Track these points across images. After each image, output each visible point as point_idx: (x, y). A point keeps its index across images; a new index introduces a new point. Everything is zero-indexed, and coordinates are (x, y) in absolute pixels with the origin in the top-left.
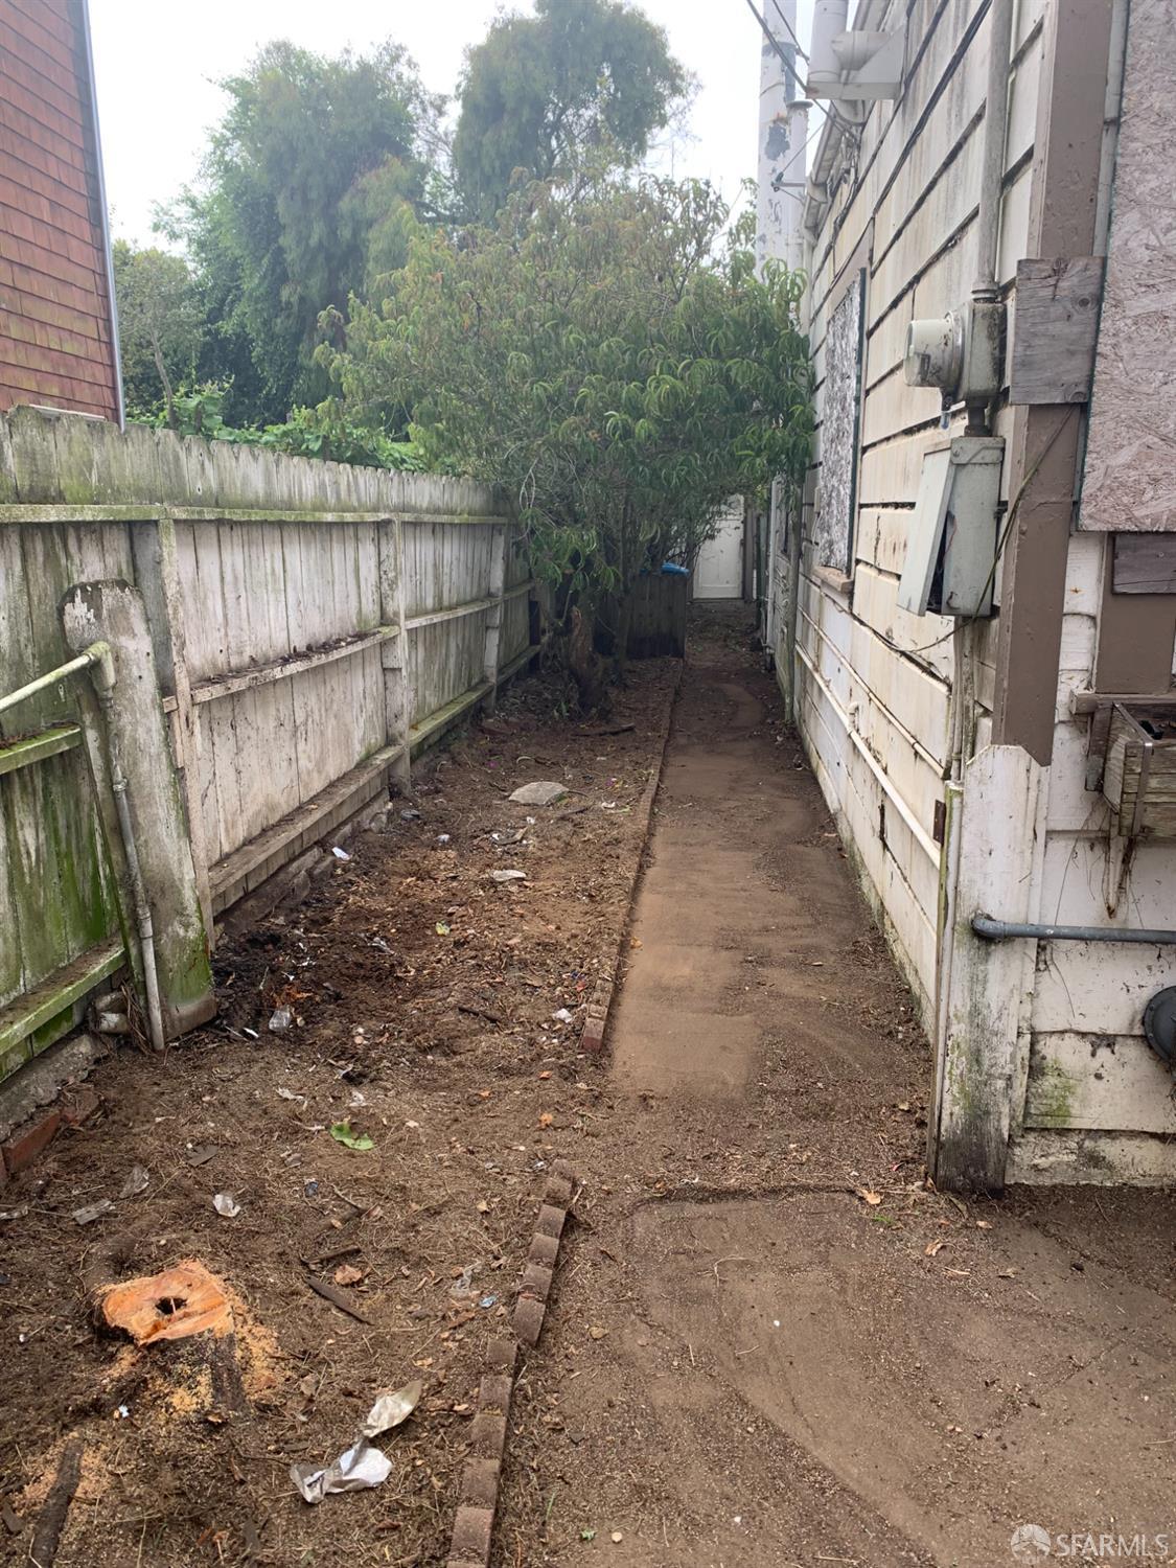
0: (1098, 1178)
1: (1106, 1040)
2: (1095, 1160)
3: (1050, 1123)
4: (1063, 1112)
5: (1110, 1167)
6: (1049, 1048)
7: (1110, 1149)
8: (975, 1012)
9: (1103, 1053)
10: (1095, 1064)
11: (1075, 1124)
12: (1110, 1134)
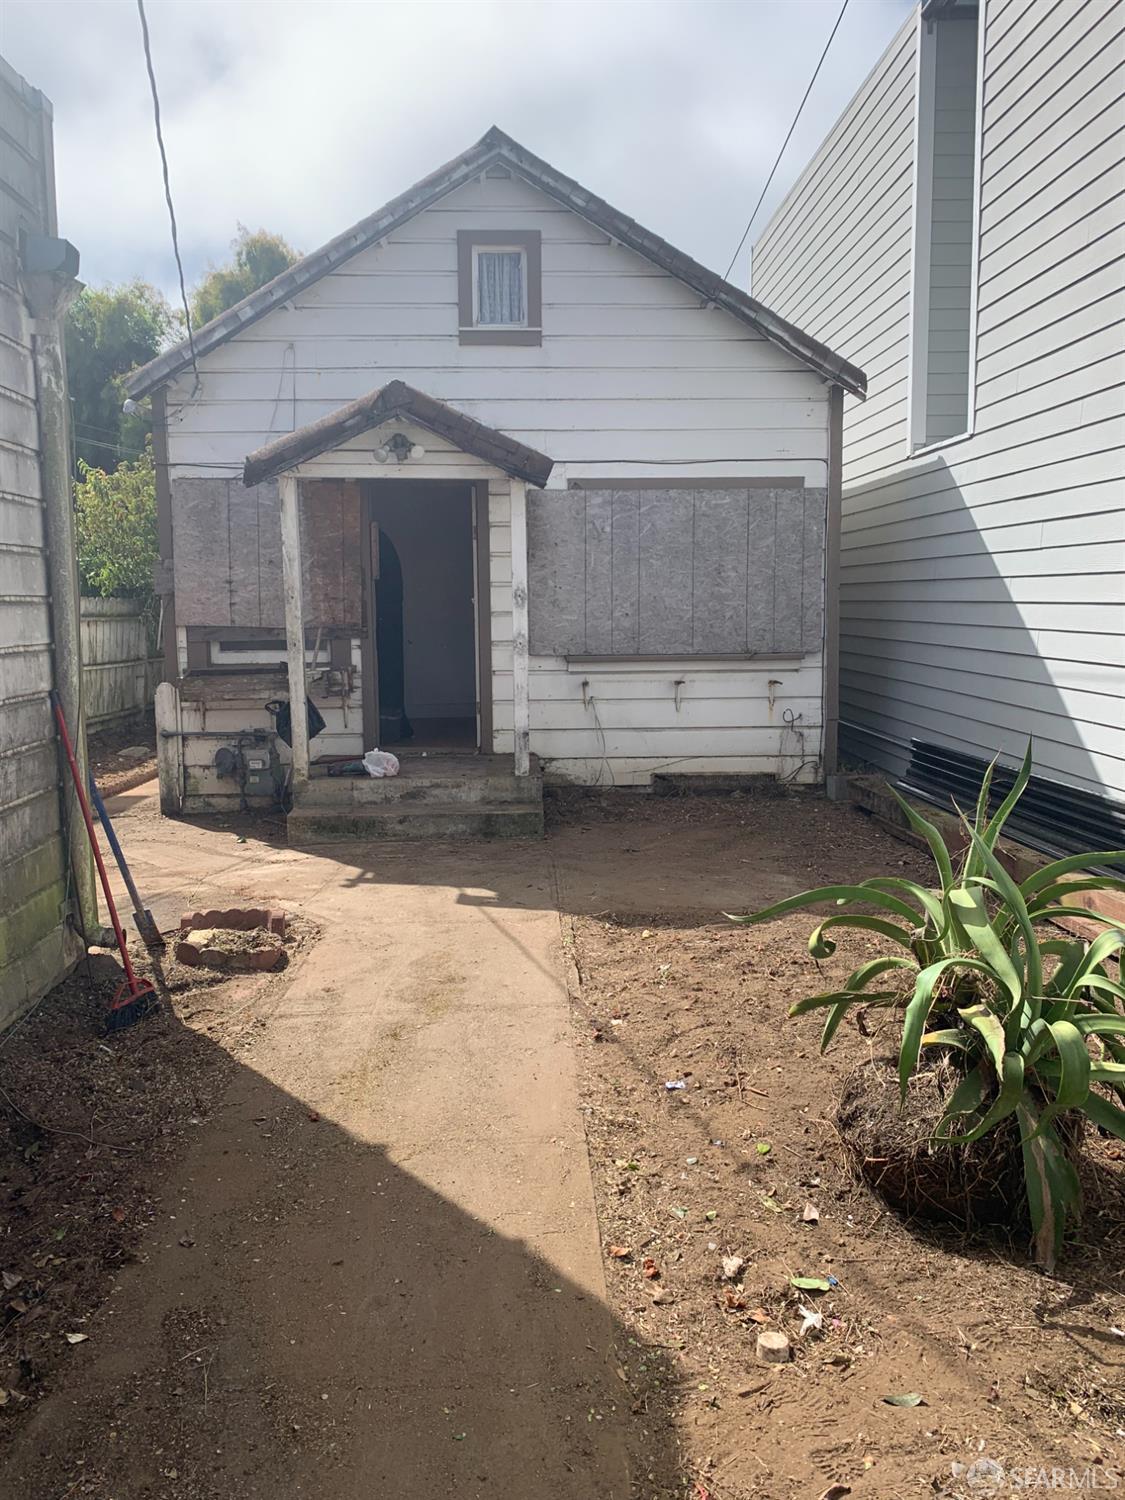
0: (211, 810)
1: (206, 767)
2: (209, 804)
3: (195, 793)
4: (197, 789)
5: (214, 806)
6: (190, 770)
7: (213, 801)
8: (166, 759)
9: (206, 771)
10: (204, 774)
11: (201, 793)
12: (213, 795)
